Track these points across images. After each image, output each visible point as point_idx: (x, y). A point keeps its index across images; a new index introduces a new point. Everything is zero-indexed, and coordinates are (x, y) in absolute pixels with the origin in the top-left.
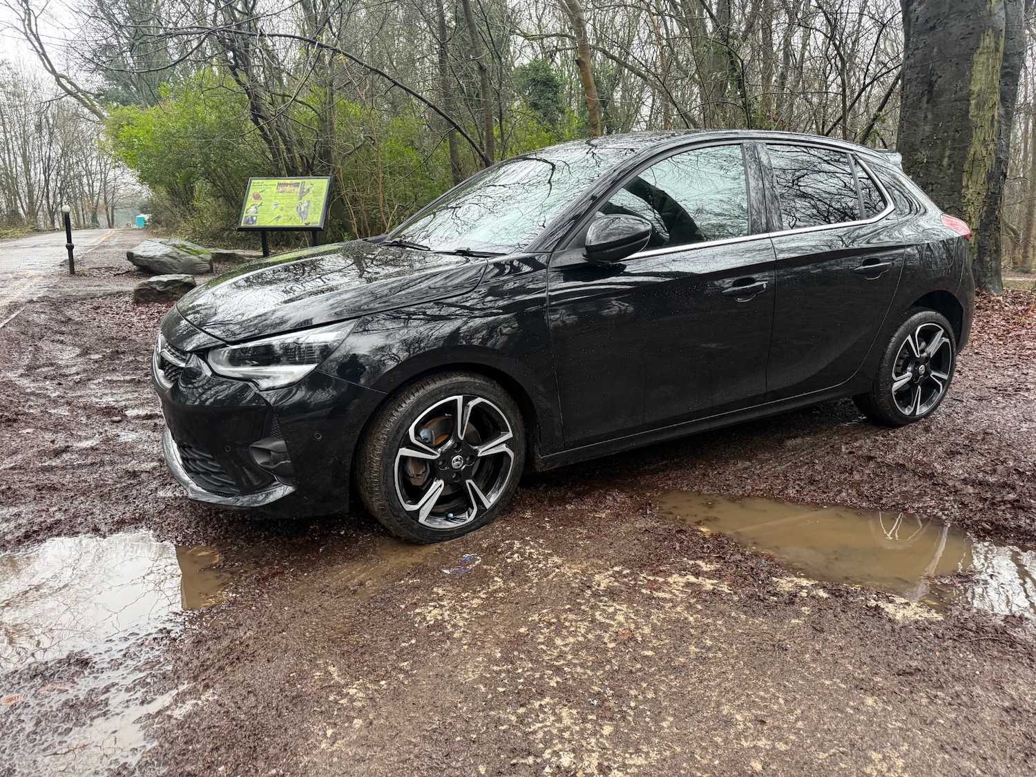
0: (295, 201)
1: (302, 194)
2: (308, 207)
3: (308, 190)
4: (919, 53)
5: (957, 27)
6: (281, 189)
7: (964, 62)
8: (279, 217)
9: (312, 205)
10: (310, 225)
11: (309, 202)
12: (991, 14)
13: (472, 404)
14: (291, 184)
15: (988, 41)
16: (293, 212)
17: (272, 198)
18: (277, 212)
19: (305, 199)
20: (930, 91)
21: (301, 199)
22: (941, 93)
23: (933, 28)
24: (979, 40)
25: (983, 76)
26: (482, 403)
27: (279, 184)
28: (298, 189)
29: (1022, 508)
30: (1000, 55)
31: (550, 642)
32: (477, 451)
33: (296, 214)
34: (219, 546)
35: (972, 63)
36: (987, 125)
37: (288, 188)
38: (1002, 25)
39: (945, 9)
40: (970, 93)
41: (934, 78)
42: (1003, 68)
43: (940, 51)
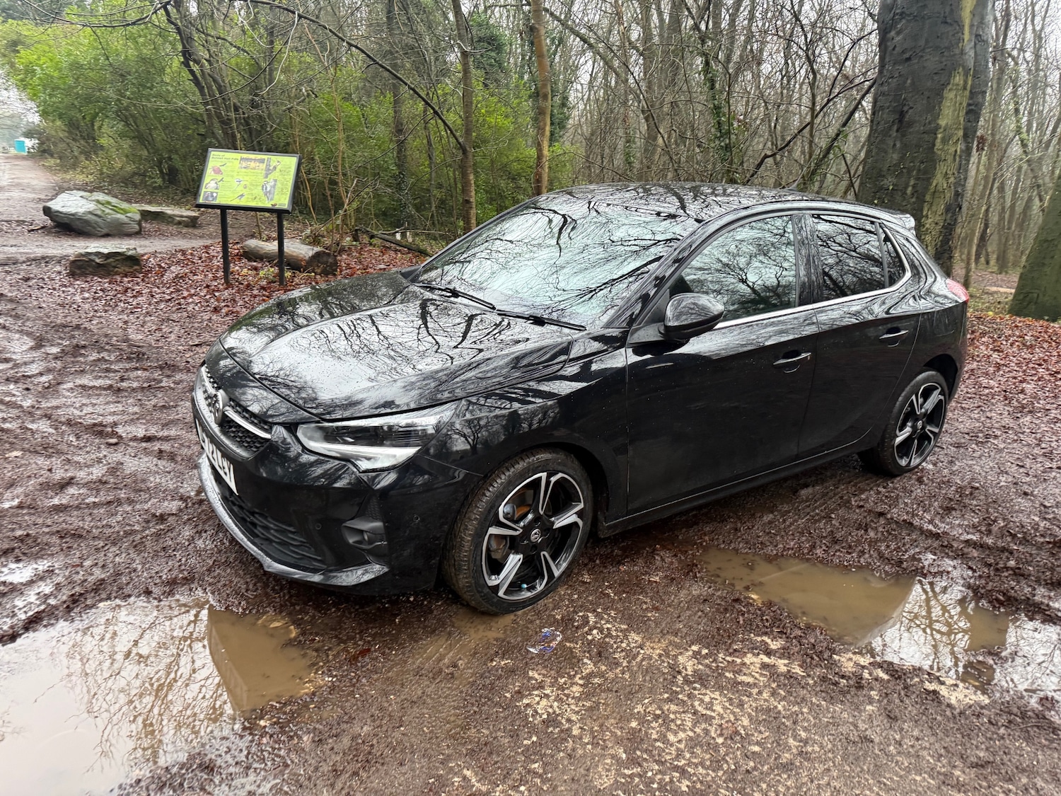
0: (261, 180)
1: (268, 171)
2: (274, 186)
3: (275, 168)
4: (894, 82)
5: (932, 62)
6: (244, 164)
7: (936, 95)
8: (242, 196)
9: (279, 185)
10: (277, 207)
11: (275, 181)
12: (962, 53)
13: (553, 479)
14: (255, 160)
15: (958, 79)
16: (258, 191)
17: (235, 174)
18: (240, 190)
19: (271, 177)
20: (901, 120)
21: (266, 176)
22: (910, 124)
23: (908, 59)
24: (950, 76)
25: (950, 113)
26: (562, 478)
27: (242, 159)
28: (263, 166)
29: (1023, 575)
30: (967, 93)
31: (663, 738)
32: (553, 523)
33: (262, 193)
34: (290, 614)
35: (942, 97)
36: (950, 158)
37: (253, 164)
38: (971, 64)
39: (922, 43)
40: (938, 127)
41: (905, 109)
42: (969, 105)
43: (913, 83)
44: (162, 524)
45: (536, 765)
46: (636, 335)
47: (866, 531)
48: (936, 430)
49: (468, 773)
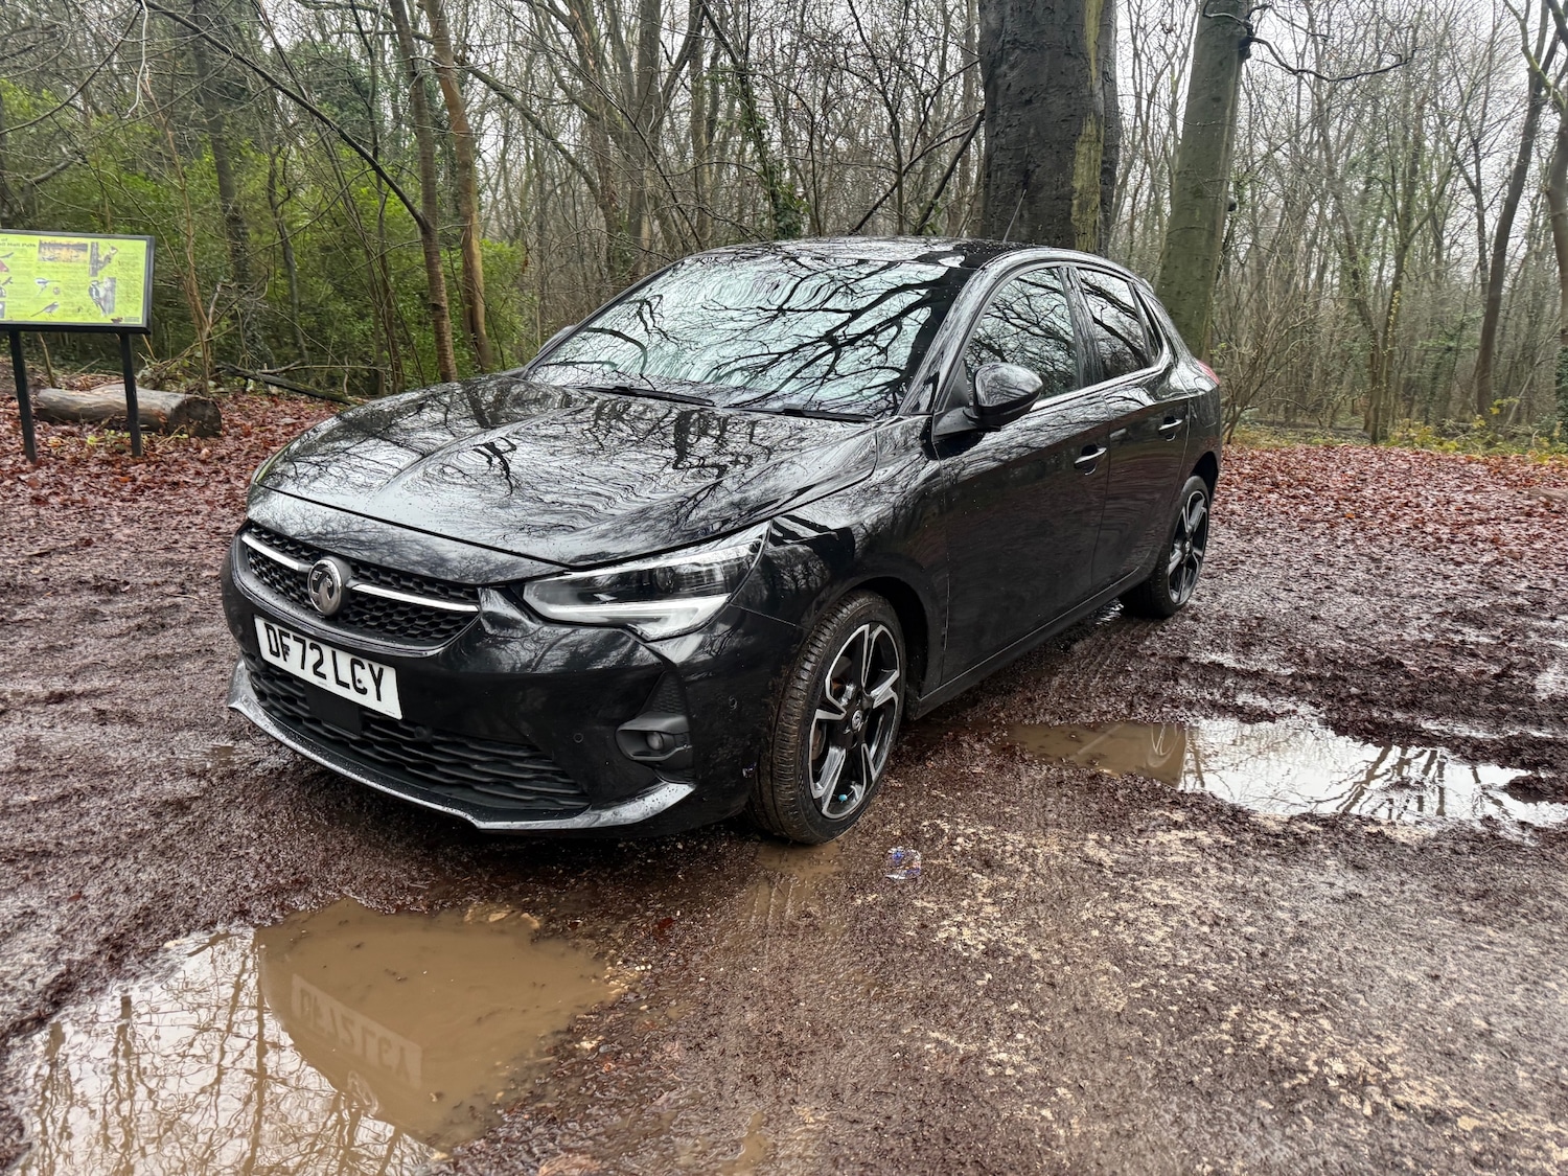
0: (85, 278)
1: (97, 265)
2: (112, 289)
3: (108, 259)
4: (1013, 133)
5: (1057, 104)
6: (48, 254)
7: (1068, 146)
8: (53, 306)
9: (120, 286)
10: (123, 323)
11: (113, 280)
12: (1092, 95)
13: (875, 634)
14: (68, 246)
15: (1089, 129)
16: (83, 297)
17: (33, 271)
18: (48, 297)
19: (104, 275)
20: (1027, 182)
21: (94, 273)
22: (1040, 187)
23: (1029, 102)
24: (1081, 124)
25: (1083, 175)
26: (882, 632)
27: (41, 244)
28: (86, 256)
30: (1101, 146)
32: (873, 699)
33: (90, 301)
34: (508, 899)
35: (1074, 153)
36: (1089, 230)
37: (64, 253)
38: (1101, 107)
39: (1043, 80)
40: (1072, 191)
41: (1031, 167)
42: (1103, 162)
43: (1038, 134)
44: (184, 815)
45: (1015, 1006)
46: (940, 424)
47: (1176, 680)
48: (1200, 553)
49: (936, 1035)
